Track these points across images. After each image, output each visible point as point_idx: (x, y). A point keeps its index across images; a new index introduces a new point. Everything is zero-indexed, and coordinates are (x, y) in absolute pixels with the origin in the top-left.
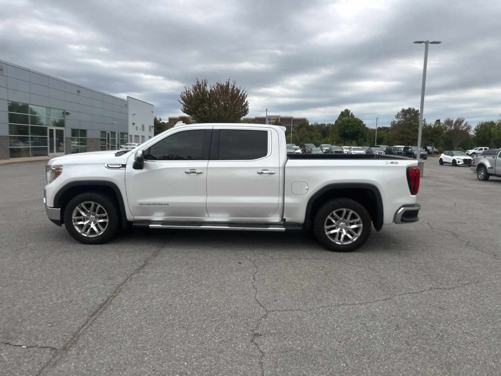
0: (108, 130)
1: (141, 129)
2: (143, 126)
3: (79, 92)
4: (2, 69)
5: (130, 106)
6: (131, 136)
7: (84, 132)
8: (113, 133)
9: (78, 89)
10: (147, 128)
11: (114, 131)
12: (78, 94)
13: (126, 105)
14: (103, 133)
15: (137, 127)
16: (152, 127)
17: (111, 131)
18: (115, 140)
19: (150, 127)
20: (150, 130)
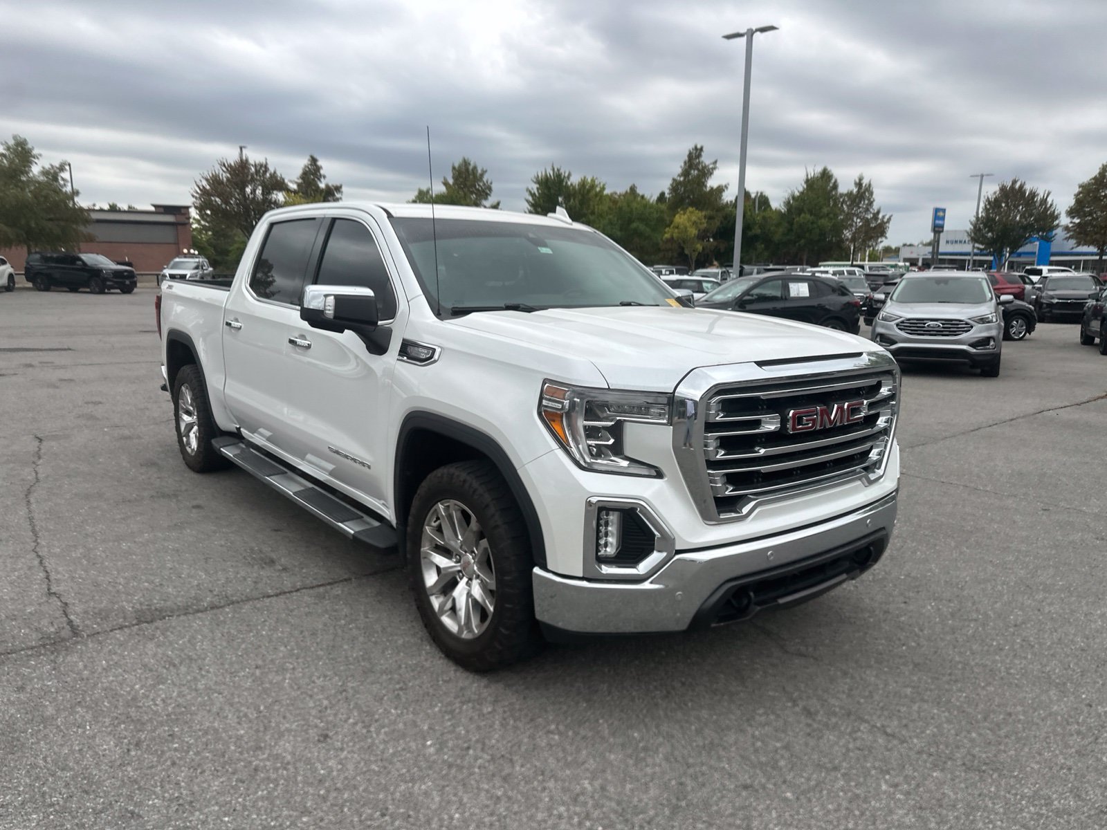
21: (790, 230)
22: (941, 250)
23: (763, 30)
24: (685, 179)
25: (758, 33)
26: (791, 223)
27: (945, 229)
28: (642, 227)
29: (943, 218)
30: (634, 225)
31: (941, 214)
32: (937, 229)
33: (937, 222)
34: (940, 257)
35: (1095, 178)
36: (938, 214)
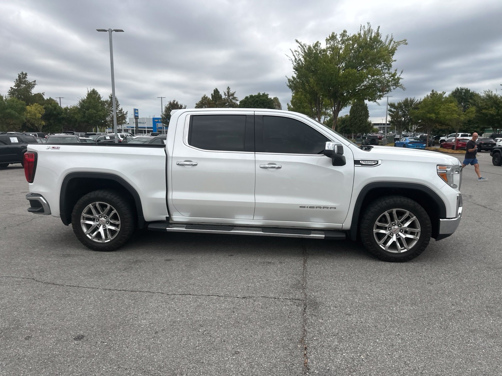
21: (84, 116)
22: (139, 126)
23: (117, 31)
24: (18, 88)
25: (114, 31)
26: (84, 113)
27: (139, 117)
28: (13, 112)
29: (138, 113)
30: (8, 111)
31: (137, 111)
32: (136, 117)
33: (136, 114)
34: (139, 129)
35: (200, 102)
36: (136, 111)
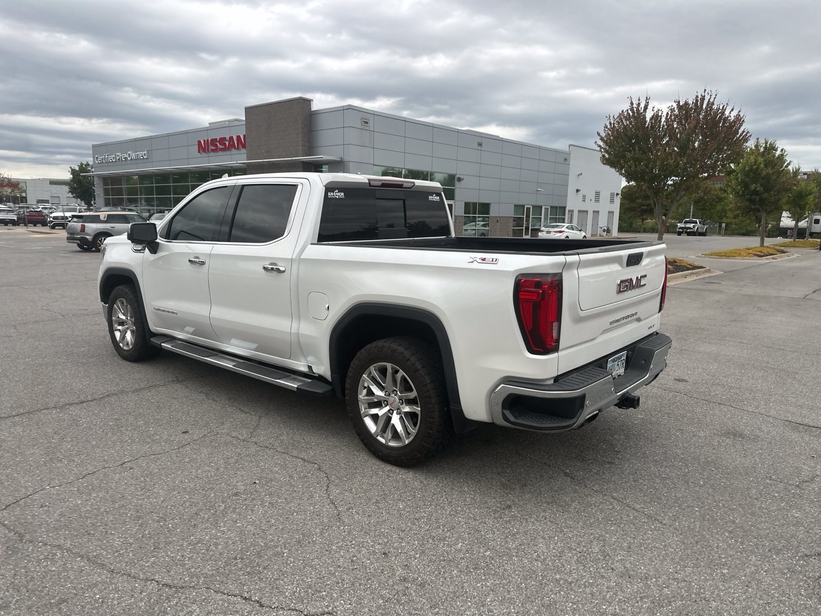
0: (528, 201)
1: (593, 199)
2: (598, 194)
3: (480, 144)
4: (367, 121)
5: (572, 162)
6: (571, 212)
7: (485, 208)
8: (538, 208)
9: (479, 140)
10: (605, 196)
11: (538, 204)
12: (480, 148)
13: (565, 160)
14: (519, 207)
15: (584, 197)
16: (617, 194)
17: (534, 204)
18: (541, 218)
19: (612, 195)
20: (612, 201)
